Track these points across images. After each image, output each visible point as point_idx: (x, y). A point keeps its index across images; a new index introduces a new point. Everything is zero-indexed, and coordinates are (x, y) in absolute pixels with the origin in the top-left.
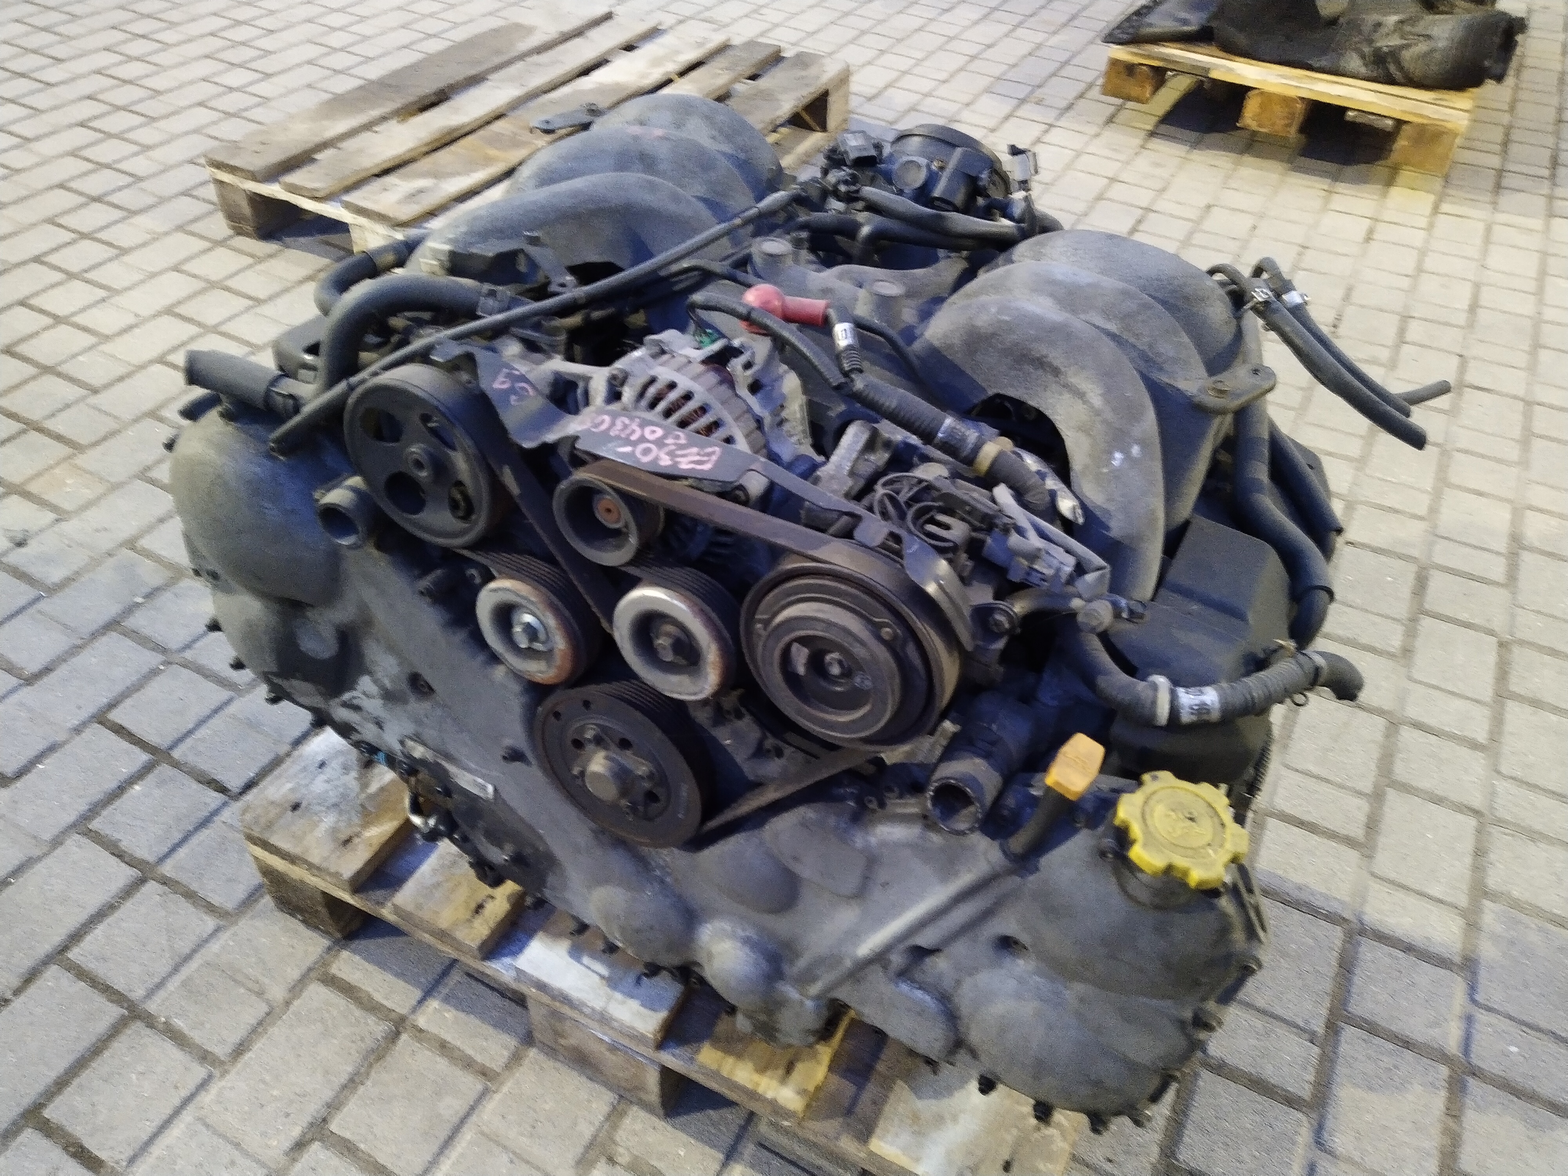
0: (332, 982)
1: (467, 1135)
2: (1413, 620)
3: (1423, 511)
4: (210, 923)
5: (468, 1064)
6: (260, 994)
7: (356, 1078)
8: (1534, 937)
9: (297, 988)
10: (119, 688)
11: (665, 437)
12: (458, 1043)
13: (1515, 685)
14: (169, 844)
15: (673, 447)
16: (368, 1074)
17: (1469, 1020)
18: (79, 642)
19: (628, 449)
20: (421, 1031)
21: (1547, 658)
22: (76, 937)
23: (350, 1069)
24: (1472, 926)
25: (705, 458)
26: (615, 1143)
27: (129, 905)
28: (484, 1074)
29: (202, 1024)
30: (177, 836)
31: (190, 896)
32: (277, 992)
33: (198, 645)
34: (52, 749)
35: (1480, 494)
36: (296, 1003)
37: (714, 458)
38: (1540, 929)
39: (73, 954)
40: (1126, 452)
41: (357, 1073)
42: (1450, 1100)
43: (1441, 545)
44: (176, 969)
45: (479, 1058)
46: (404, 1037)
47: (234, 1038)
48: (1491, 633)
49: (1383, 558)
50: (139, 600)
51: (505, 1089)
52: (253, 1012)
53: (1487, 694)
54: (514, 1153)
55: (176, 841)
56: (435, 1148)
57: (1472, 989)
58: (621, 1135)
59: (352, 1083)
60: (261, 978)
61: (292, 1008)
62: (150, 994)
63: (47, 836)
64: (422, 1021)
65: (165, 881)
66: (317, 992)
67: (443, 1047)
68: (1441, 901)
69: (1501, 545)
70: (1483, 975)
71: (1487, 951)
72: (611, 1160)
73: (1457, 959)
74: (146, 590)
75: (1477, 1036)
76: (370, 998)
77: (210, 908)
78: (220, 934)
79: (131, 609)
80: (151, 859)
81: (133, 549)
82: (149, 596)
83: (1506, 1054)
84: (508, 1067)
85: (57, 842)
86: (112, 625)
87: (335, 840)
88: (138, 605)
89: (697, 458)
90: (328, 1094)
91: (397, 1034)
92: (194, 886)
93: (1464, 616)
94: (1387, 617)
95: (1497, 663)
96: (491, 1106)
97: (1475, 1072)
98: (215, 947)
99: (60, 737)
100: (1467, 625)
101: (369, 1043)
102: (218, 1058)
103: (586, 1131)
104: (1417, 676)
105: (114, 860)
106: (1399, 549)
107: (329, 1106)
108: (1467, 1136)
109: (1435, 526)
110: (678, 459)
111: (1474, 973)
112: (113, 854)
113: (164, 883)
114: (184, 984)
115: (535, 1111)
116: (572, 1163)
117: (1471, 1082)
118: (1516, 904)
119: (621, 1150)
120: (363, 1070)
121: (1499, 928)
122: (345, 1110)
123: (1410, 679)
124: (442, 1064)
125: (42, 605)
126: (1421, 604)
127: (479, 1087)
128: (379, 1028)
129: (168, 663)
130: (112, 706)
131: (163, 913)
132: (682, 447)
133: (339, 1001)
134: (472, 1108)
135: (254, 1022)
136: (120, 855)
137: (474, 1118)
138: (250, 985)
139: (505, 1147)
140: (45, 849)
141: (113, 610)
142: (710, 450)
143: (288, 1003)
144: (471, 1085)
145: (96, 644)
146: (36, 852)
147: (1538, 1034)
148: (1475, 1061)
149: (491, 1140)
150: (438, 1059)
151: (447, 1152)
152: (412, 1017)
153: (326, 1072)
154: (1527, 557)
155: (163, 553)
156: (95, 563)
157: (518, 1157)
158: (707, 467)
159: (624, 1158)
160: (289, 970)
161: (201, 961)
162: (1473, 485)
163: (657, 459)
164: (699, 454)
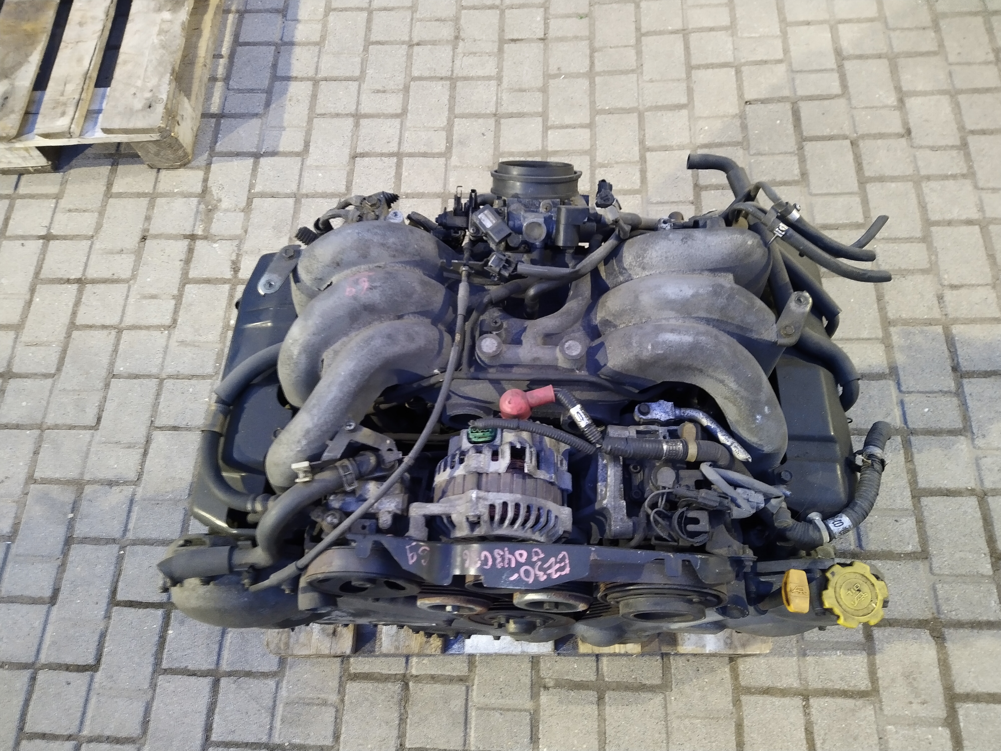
0: (356, 677)
1: (473, 713)
2: (801, 148)
3: (780, 55)
4: (271, 683)
5: (451, 680)
6: (325, 703)
7: (403, 717)
8: (919, 339)
9: (341, 690)
10: (109, 578)
11: (529, 557)
12: (439, 672)
13: (868, 172)
14: (215, 653)
15: (539, 563)
16: (406, 712)
17: (902, 403)
18: (59, 562)
19: (515, 576)
20: (417, 676)
21: (879, 142)
22: (208, 729)
23: (396, 715)
24: (889, 347)
25: (563, 564)
26: (543, 678)
27: (220, 697)
28: (461, 680)
29: (309, 735)
30: (216, 647)
31: (249, 674)
32: (334, 698)
33: (131, 526)
34: (103, 636)
35: (808, 23)
36: (346, 698)
37: (567, 561)
38: (922, 332)
39: (214, 737)
40: (761, 413)
41: (401, 715)
42: (906, 453)
43: (799, 78)
44: (273, 715)
45: (454, 674)
46: (411, 684)
47: (329, 732)
48: (845, 137)
49: (771, 106)
50: (71, 516)
51: (476, 682)
52: (329, 715)
53: (855, 186)
54: (501, 709)
55: (217, 650)
56: (463, 728)
57: (899, 384)
58: (543, 673)
59: (402, 720)
60: (319, 696)
61: (347, 702)
62: (270, 735)
63: (146, 686)
64: (414, 672)
65: (230, 674)
66: (353, 688)
67: (434, 678)
68: (869, 339)
69: (831, 63)
70: (901, 373)
71: (900, 359)
72: (546, 688)
73: (887, 371)
74: (69, 507)
75: (908, 412)
76: (382, 675)
77: (265, 675)
78: (280, 685)
79: (71, 525)
80: (213, 667)
81: (35, 482)
82: (74, 509)
83: (923, 415)
84: (470, 670)
85: (153, 686)
86: (69, 541)
87: (328, 635)
88: (72, 519)
89: (558, 566)
90: (395, 733)
91: (407, 684)
92: (247, 668)
93: (827, 132)
94: (786, 153)
95: (854, 159)
96: (475, 694)
97: (913, 432)
98: (283, 693)
99: (102, 627)
100: (831, 138)
101: (396, 698)
102: (328, 746)
103: (527, 680)
104: (814, 192)
105: (193, 679)
106: (776, 95)
107: (399, 737)
108: (918, 469)
109: (790, 64)
110: (549, 572)
111: (897, 375)
112: (189, 675)
113: (230, 676)
114: (283, 721)
115: (497, 685)
116: (529, 698)
117: (913, 438)
118: (906, 322)
119: (547, 680)
120: (402, 711)
121: (902, 342)
122: (407, 735)
123: (811, 194)
124: (438, 687)
125: (14, 550)
126: (801, 133)
127: (464, 688)
128: (397, 687)
129: (123, 548)
130: (114, 592)
131: (243, 692)
132: (544, 561)
133: (368, 686)
134: (467, 700)
135: (333, 719)
136: (193, 674)
137: (470, 704)
138: (317, 702)
139: (494, 709)
140: (150, 693)
141: (60, 532)
142: (561, 556)
143: (342, 701)
144: (458, 689)
145: (70, 559)
146: (149, 697)
147: (935, 395)
148: (911, 426)
149: (485, 709)
150: (435, 685)
151: (468, 726)
152: (408, 672)
153: (387, 723)
154: (849, 65)
155: (57, 476)
156: (21, 504)
157: (503, 710)
158: (567, 570)
159: (551, 684)
160: (330, 684)
161: (282, 705)
162: (802, 18)
163: (536, 577)
164: (556, 563)
